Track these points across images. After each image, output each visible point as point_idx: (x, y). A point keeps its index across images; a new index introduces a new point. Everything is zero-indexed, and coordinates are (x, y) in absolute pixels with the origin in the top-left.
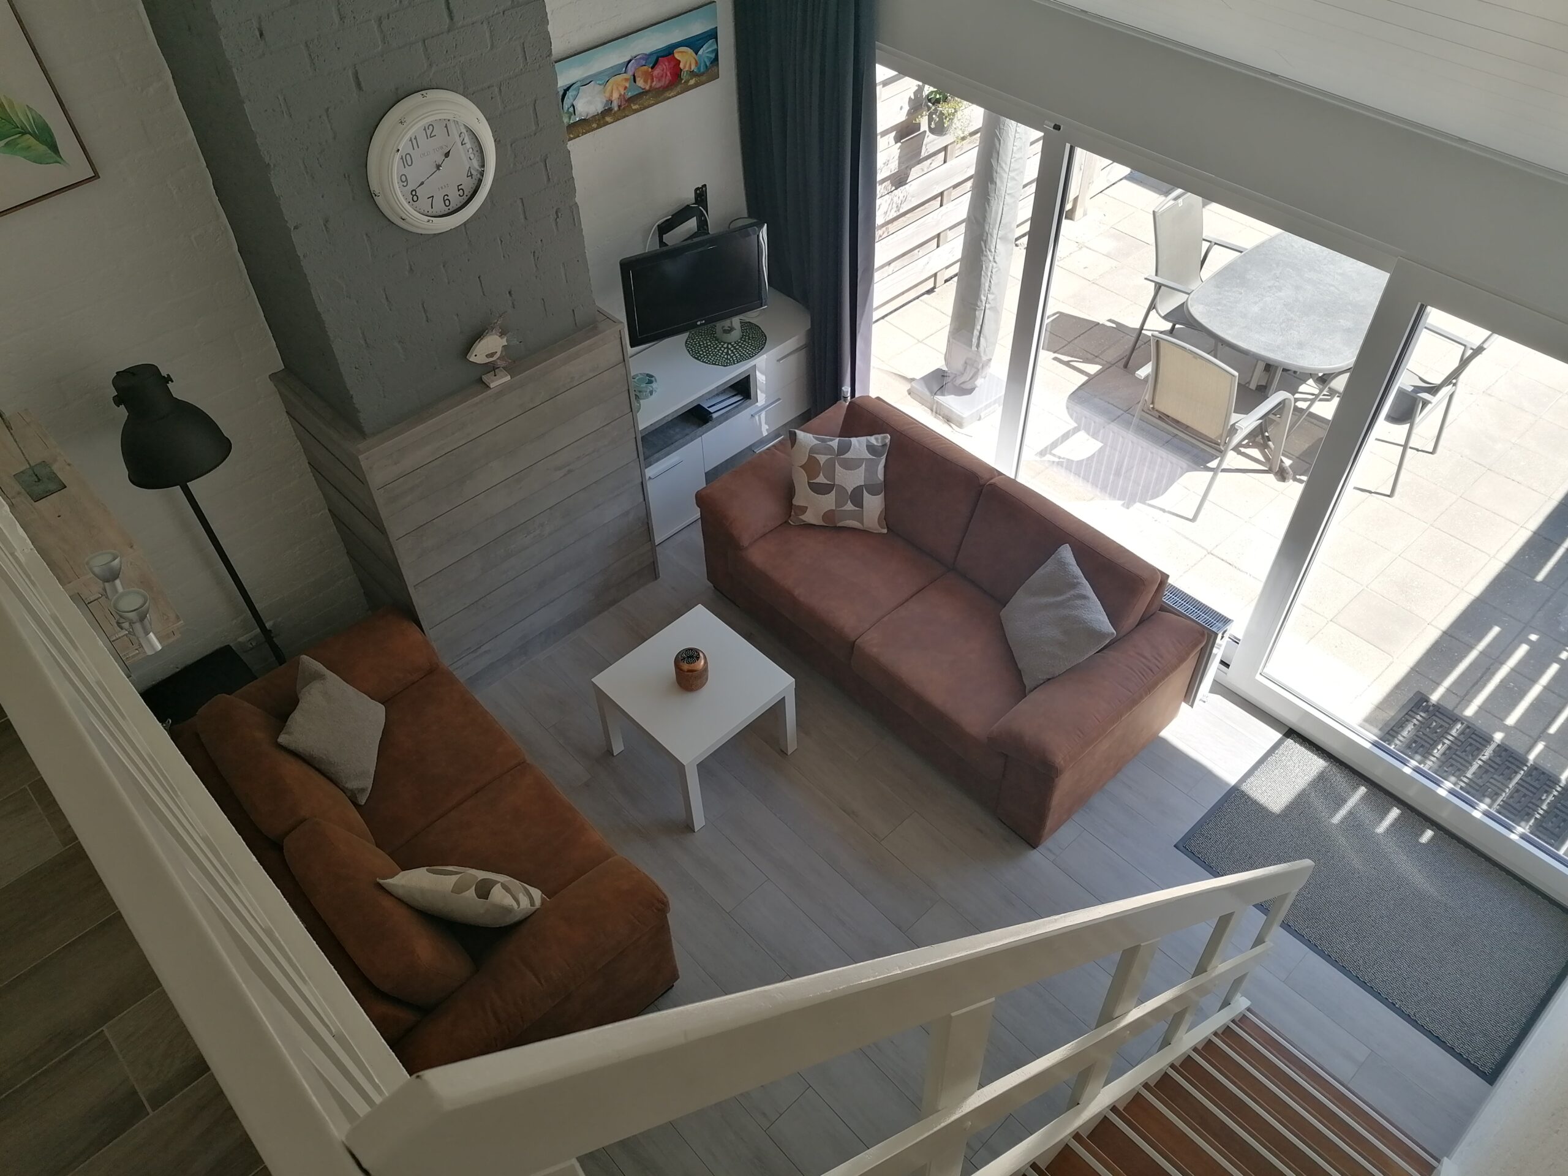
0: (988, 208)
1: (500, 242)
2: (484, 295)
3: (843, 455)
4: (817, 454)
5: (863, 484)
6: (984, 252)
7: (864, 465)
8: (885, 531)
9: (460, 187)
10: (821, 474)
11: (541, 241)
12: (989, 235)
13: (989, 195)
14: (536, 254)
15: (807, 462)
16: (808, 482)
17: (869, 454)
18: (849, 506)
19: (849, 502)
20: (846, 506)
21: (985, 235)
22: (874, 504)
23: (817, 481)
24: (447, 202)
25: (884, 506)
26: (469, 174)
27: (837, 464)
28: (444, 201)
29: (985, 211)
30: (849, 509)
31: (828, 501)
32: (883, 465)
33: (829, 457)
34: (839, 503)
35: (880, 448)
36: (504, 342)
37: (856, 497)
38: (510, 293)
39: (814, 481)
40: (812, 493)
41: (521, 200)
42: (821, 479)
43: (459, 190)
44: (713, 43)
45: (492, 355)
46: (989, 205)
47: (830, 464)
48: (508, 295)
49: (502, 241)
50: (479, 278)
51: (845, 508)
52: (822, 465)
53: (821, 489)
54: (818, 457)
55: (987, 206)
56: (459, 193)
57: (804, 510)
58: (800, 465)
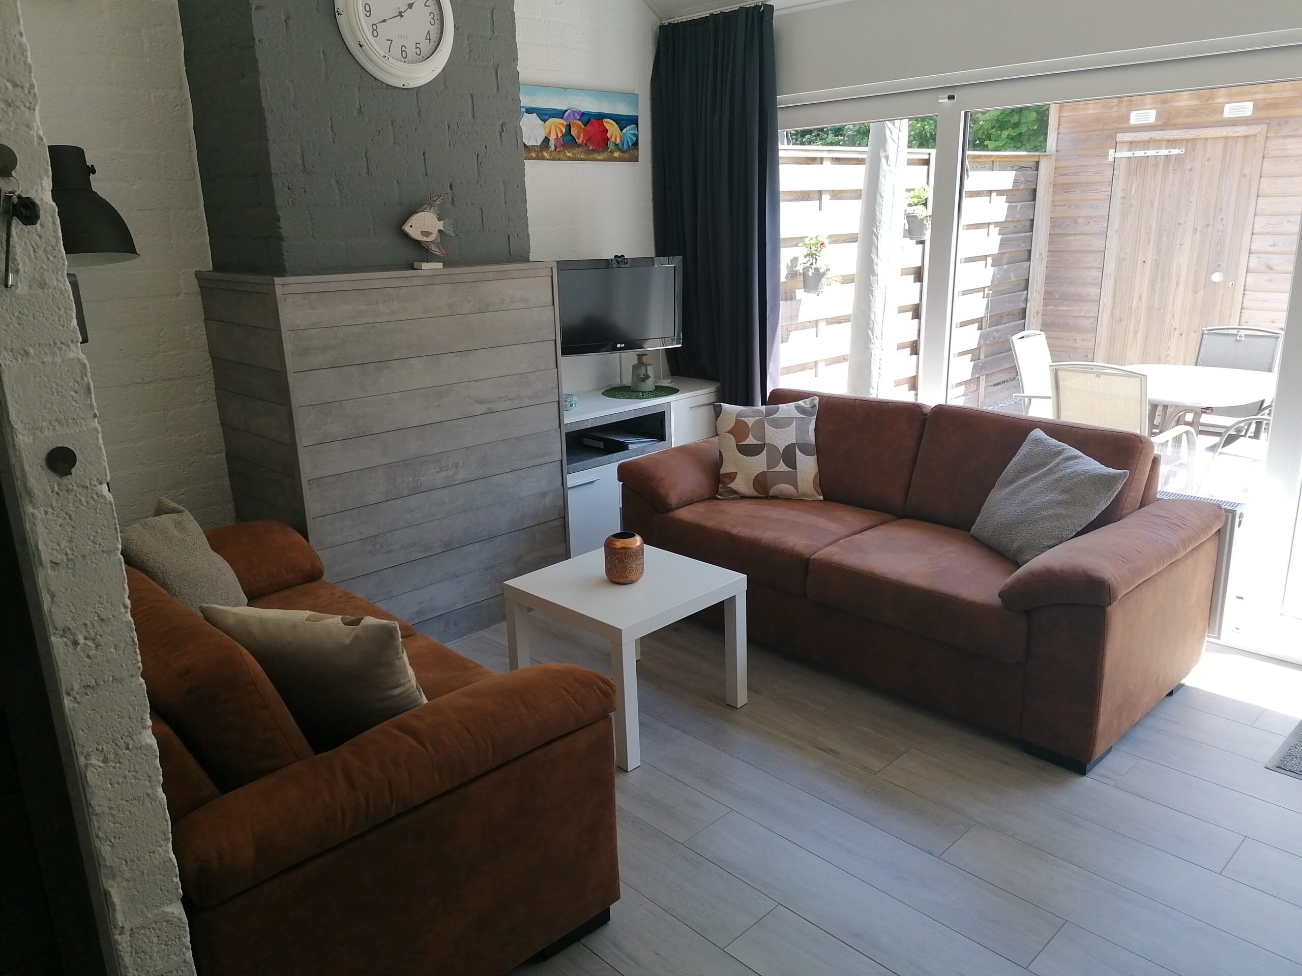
0: (871, 298)
1: (447, 127)
2: (426, 174)
3: (773, 415)
4: (745, 417)
5: (795, 442)
6: (872, 340)
7: (794, 423)
8: (821, 498)
9: (418, 45)
10: (750, 435)
11: (485, 147)
12: (875, 323)
13: (872, 287)
14: (480, 158)
15: (734, 426)
16: (737, 445)
17: (798, 414)
18: (782, 467)
19: (782, 462)
20: (778, 467)
21: (871, 323)
22: (807, 465)
23: (746, 442)
24: (404, 53)
25: (818, 471)
26: (428, 37)
27: (766, 423)
28: (402, 51)
29: (870, 301)
30: (781, 470)
31: (758, 464)
32: (814, 427)
33: (758, 418)
34: (771, 463)
35: (810, 409)
36: (440, 225)
37: (789, 456)
38: (451, 186)
39: (743, 443)
40: (742, 455)
41: (471, 96)
42: (751, 440)
43: (416, 48)
44: (634, 127)
45: (427, 234)
46: (872, 295)
47: (760, 426)
48: (449, 188)
49: (449, 127)
50: (423, 154)
51: (777, 469)
52: (750, 427)
53: (749, 451)
54: (745, 419)
55: (871, 296)
56: (416, 50)
57: (732, 476)
58: (727, 431)
